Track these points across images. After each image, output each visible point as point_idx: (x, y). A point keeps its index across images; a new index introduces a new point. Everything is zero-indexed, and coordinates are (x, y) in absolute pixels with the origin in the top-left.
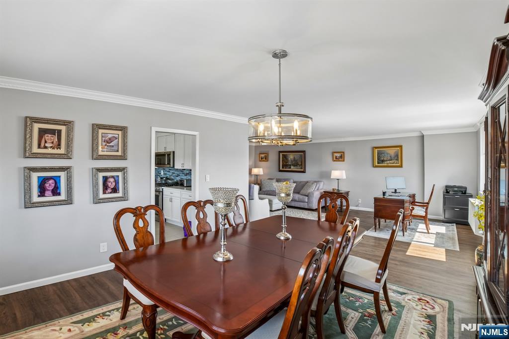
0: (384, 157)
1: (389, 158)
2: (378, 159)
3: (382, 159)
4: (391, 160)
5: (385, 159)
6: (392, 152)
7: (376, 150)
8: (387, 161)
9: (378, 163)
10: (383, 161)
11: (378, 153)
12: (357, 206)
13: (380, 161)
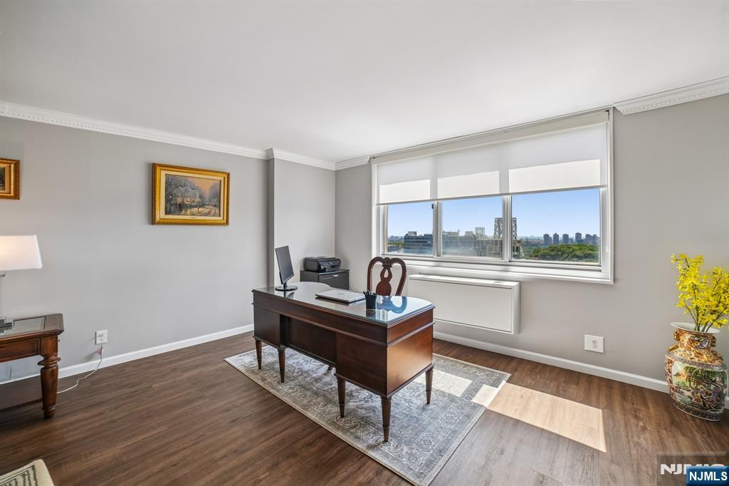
0: (183, 196)
1: (198, 200)
2: (168, 201)
3: (179, 200)
4: (203, 205)
5: (187, 201)
6: (205, 184)
7: (163, 173)
8: (191, 207)
9: (167, 212)
10: (181, 208)
11: (168, 184)
12: (90, 358)
13: (175, 206)
